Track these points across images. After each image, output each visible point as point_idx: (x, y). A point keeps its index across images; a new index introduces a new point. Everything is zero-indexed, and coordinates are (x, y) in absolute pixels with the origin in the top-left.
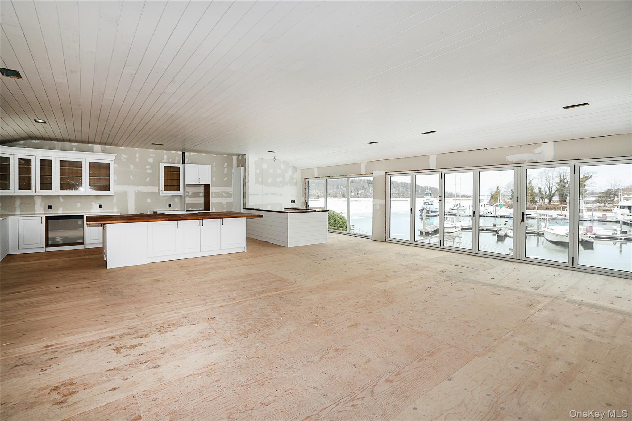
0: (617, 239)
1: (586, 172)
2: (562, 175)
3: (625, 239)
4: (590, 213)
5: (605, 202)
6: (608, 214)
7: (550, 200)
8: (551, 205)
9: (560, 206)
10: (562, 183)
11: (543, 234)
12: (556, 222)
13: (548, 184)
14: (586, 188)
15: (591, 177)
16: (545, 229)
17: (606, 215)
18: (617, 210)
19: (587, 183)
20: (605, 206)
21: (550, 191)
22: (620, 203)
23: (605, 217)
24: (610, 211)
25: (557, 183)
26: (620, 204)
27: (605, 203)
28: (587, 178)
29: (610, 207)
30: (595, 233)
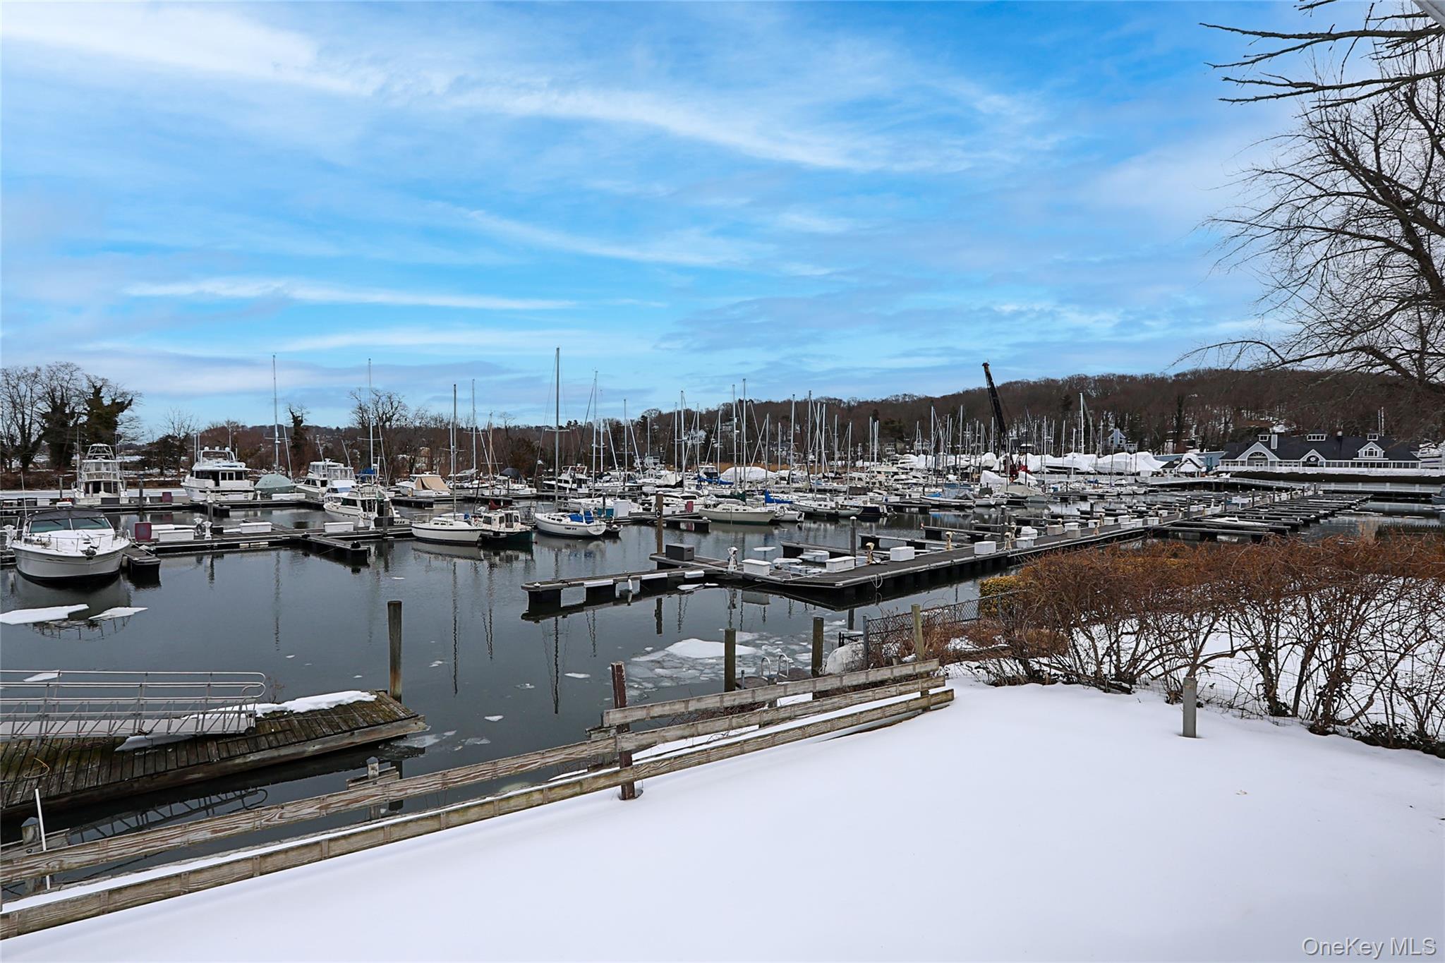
0: (204, 548)
1: (120, 391)
2: (58, 394)
3: (220, 547)
4: (135, 492)
5: (162, 465)
6: (175, 492)
7: (26, 460)
8: (30, 474)
9: (56, 476)
10: (58, 415)
11: (13, 560)
12: (54, 520)
13: (19, 416)
14: (120, 430)
15: (130, 403)
16: (20, 545)
17: (170, 493)
18: (189, 480)
19: (122, 417)
20: (162, 474)
21: (26, 436)
22: (196, 464)
23: (167, 498)
24: (177, 484)
25: (44, 416)
26: (196, 467)
27: (162, 469)
28: (121, 407)
29: (172, 476)
30: (157, 540)
